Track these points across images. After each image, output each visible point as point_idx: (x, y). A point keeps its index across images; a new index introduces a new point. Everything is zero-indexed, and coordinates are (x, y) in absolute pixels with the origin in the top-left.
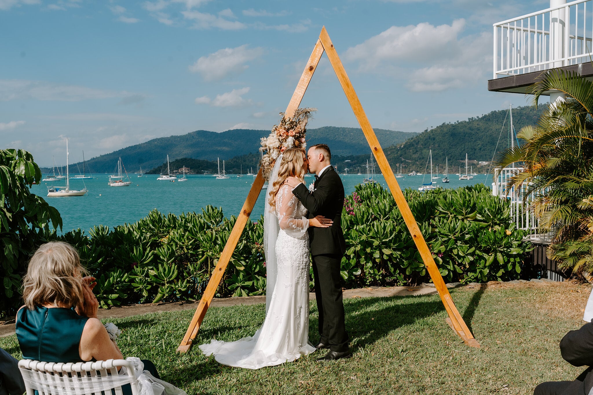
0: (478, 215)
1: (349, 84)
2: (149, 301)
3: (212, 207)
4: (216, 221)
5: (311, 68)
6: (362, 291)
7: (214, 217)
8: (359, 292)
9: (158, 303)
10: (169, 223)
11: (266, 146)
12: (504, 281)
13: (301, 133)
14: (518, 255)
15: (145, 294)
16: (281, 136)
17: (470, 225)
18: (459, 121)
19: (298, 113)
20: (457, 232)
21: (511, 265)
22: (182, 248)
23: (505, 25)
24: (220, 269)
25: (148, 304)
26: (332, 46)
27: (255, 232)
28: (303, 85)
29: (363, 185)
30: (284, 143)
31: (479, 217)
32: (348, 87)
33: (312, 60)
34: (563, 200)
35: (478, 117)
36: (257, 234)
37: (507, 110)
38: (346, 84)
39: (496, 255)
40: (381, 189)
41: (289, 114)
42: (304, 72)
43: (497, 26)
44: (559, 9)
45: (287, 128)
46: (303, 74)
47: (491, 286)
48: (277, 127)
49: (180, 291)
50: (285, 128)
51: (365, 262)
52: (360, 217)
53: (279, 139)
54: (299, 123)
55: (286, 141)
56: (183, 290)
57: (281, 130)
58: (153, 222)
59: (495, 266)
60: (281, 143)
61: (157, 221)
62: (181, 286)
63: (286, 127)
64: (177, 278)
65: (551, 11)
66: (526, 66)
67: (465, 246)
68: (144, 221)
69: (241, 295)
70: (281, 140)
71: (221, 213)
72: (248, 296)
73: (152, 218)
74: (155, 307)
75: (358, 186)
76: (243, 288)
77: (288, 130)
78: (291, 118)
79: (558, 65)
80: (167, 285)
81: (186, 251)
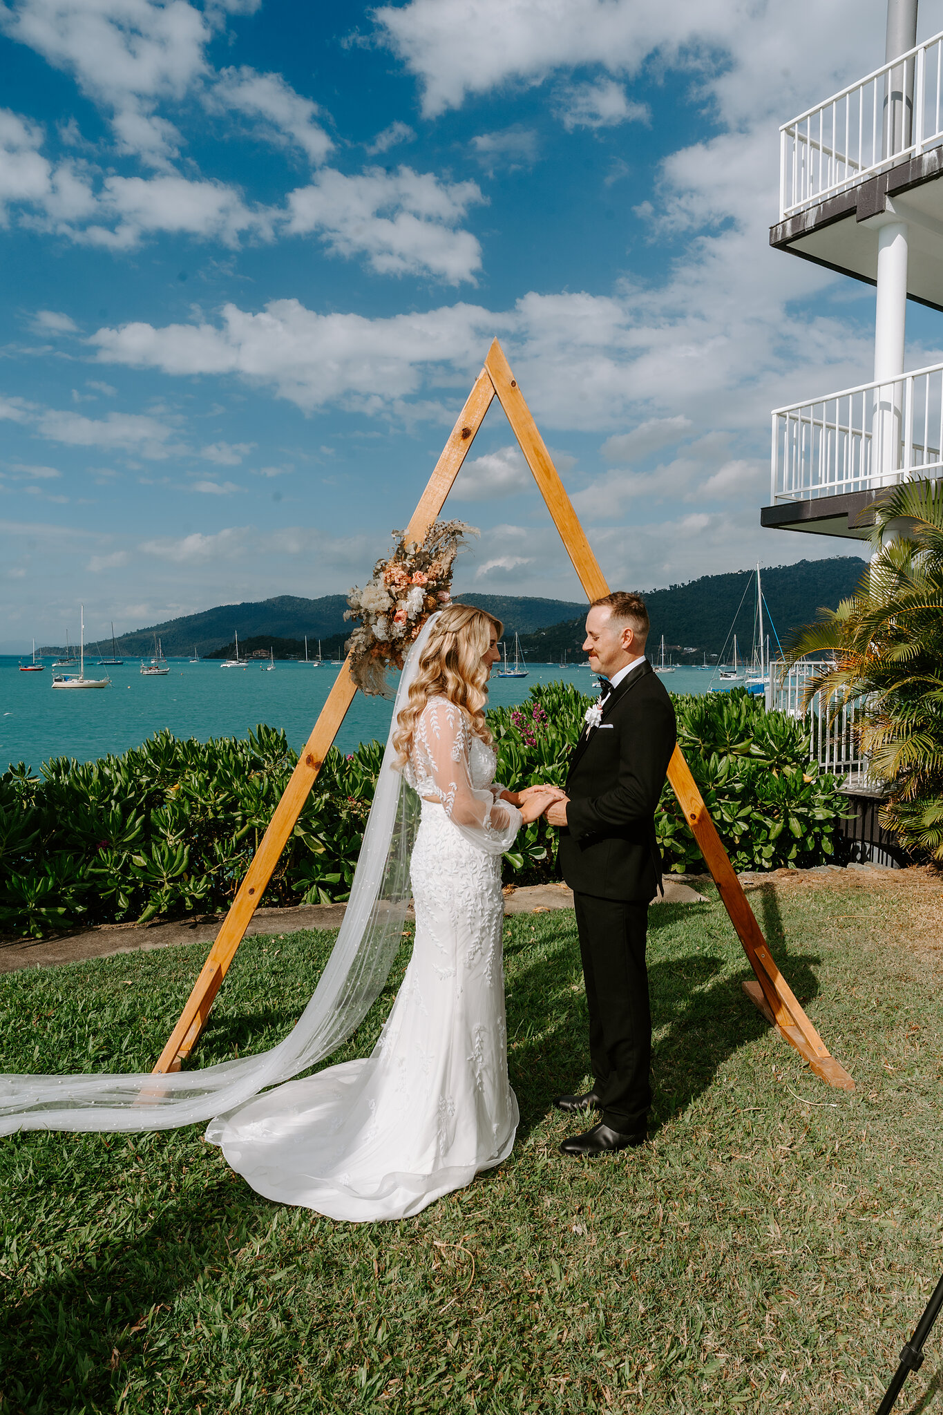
0: (752, 745)
1: (551, 473)
2: (131, 916)
3: (266, 728)
4: (273, 755)
5: (466, 433)
6: (550, 892)
7: (270, 748)
8: (543, 894)
9: (150, 923)
10: (184, 760)
11: (359, 607)
12: (801, 867)
13: (442, 579)
14: (828, 820)
15: (123, 903)
16: (396, 585)
17: (744, 767)
18: (657, 590)
19: (433, 534)
20: (721, 778)
21: (812, 840)
22: (204, 808)
23: (792, 414)
24: (252, 891)
25: (130, 924)
26: (513, 383)
27: (348, 777)
28: (447, 471)
29: (544, 688)
30: (401, 602)
31: (755, 750)
32: (549, 478)
33: (469, 414)
34: (918, 724)
35: (683, 584)
36: (351, 781)
37: (750, 573)
38: (545, 471)
39: (787, 823)
40: (576, 694)
41: (416, 534)
42: (449, 442)
43: (779, 414)
44: (894, 382)
45: (409, 566)
46: (447, 446)
47: (783, 879)
48: (386, 564)
49: (192, 897)
50: (404, 567)
51: (553, 835)
52: (547, 750)
53: (389, 591)
54: (436, 555)
55: (406, 596)
56: (198, 896)
57: (394, 571)
58: (155, 754)
59: (785, 840)
60: (395, 599)
61: (162, 753)
62: (197, 889)
63: (408, 563)
64: (189, 870)
65: (879, 386)
66: (832, 484)
67: (733, 804)
68: (136, 754)
69: (317, 901)
70: (394, 593)
71: (284, 742)
72: (334, 902)
73: (152, 748)
74: (142, 932)
75: (535, 688)
76: (324, 885)
77: (410, 573)
78: (420, 546)
79: (888, 482)
80: (167, 887)
81: (211, 816)
